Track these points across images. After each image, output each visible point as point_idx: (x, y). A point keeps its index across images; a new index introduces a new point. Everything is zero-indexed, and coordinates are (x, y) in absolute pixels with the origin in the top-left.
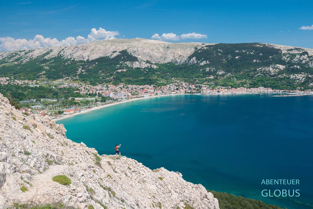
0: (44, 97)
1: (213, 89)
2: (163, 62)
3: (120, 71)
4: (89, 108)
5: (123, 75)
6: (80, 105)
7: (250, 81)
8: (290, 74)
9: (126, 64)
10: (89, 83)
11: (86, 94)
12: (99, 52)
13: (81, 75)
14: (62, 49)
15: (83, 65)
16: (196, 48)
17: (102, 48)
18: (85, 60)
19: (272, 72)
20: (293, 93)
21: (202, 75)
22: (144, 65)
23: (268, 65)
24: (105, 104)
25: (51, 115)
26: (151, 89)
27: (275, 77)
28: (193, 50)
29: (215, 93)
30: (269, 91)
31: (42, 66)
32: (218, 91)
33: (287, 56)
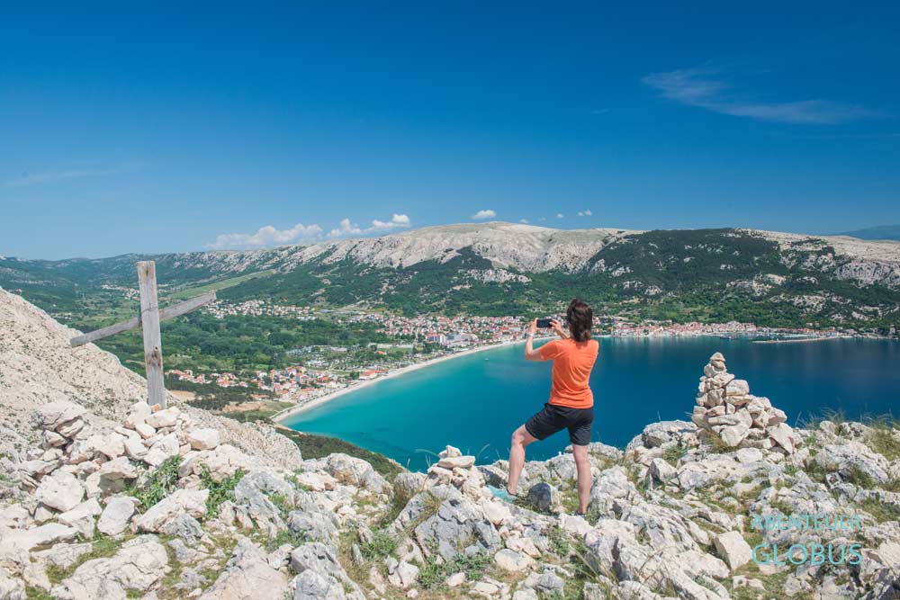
0: (325, 343)
1: (634, 327)
2: (539, 270)
3: (458, 288)
4: (403, 366)
5: (465, 296)
6: (386, 360)
7: (712, 308)
8: (795, 294)
9: (470, 275)
10: (402, 312)
11: (397, 336)
12: (420, 251)
13: (387, 297)
14: (355, 244)
15: (390, 277)
16: (605, 241)
17: (426, 243)
18: (395, 266)
19: (756, 290)
20: (799, 335)
21: (615, 296)
22: (505, 277)
23: (749, 275)
24: (430, 359)
25: (338, 381)
26: (516, 326)
27: (763, 302)
28: (599, 244)
29: (639, 334)
30: (748, 330)
31: (319, 279)
32: (645, 331)
33: (790, 256)
